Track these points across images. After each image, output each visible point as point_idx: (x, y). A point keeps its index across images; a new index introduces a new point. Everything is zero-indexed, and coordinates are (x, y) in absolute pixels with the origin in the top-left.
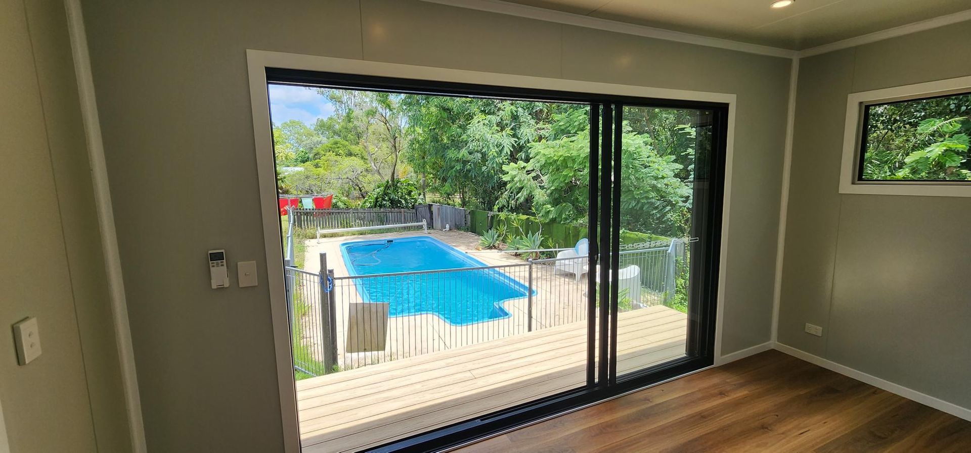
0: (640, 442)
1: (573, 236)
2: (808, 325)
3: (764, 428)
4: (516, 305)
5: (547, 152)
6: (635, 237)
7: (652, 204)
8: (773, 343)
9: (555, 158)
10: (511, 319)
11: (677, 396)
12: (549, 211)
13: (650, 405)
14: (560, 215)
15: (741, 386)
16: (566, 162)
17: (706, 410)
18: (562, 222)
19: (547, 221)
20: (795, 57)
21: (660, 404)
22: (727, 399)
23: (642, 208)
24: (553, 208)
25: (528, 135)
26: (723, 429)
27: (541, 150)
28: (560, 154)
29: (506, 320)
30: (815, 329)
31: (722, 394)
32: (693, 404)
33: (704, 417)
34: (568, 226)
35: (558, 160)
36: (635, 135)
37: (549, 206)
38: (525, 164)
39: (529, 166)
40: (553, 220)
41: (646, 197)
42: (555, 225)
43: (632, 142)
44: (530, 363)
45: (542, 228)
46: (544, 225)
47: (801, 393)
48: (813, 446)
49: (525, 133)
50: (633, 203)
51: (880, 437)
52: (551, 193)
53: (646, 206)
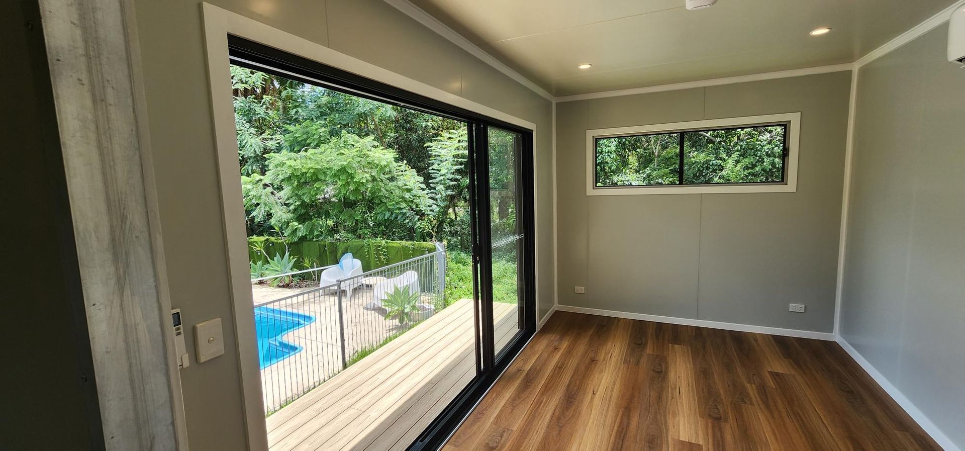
0: (542, 401)
1: (330, 253)
2: (576, 287)
3: (593, 361)
4: (302, 335)
5: (292, 163)
6: (398, 245)
7: (405, 214)
8: (556, 307)
9: (304, 171)
10: (303, 352)
11: (534, 360)
12: (296, 229)
13: (525, 373)
14: (311, 231)
15: (561, 339)
16: (317, 175)
17: (558, 362)
18: (314, 240)
19: (296, 239)
20: (554, 101)
21: (530, 369)
22: (561, 351)
23: (396, 218)
24: (300, 226)
25: (254, 145)
26: (576, 371)
27: (286, 161)
28: (309, 166)
29: (298, 355)
30: (580, 289)
31: (556, 349)
32: (547, 362)
33: (560, 368)
34: (322, 243)
35: (306, 173)
36: (382, 149)
37: (296, 223)
38: (262, 177)
39: (267, 179)
40: (303, 239)
41: (398, 208)
42: (305, 244)
43: (382, 156)
44: (403, 378)
45: (288, 249)
46: (291, 245)
47: (591, 333)
48: (621, 361)
49: (249, 144)
50: (388, 215)
51: (639, 344)
52: (295, 210)
53: (400, 216)
